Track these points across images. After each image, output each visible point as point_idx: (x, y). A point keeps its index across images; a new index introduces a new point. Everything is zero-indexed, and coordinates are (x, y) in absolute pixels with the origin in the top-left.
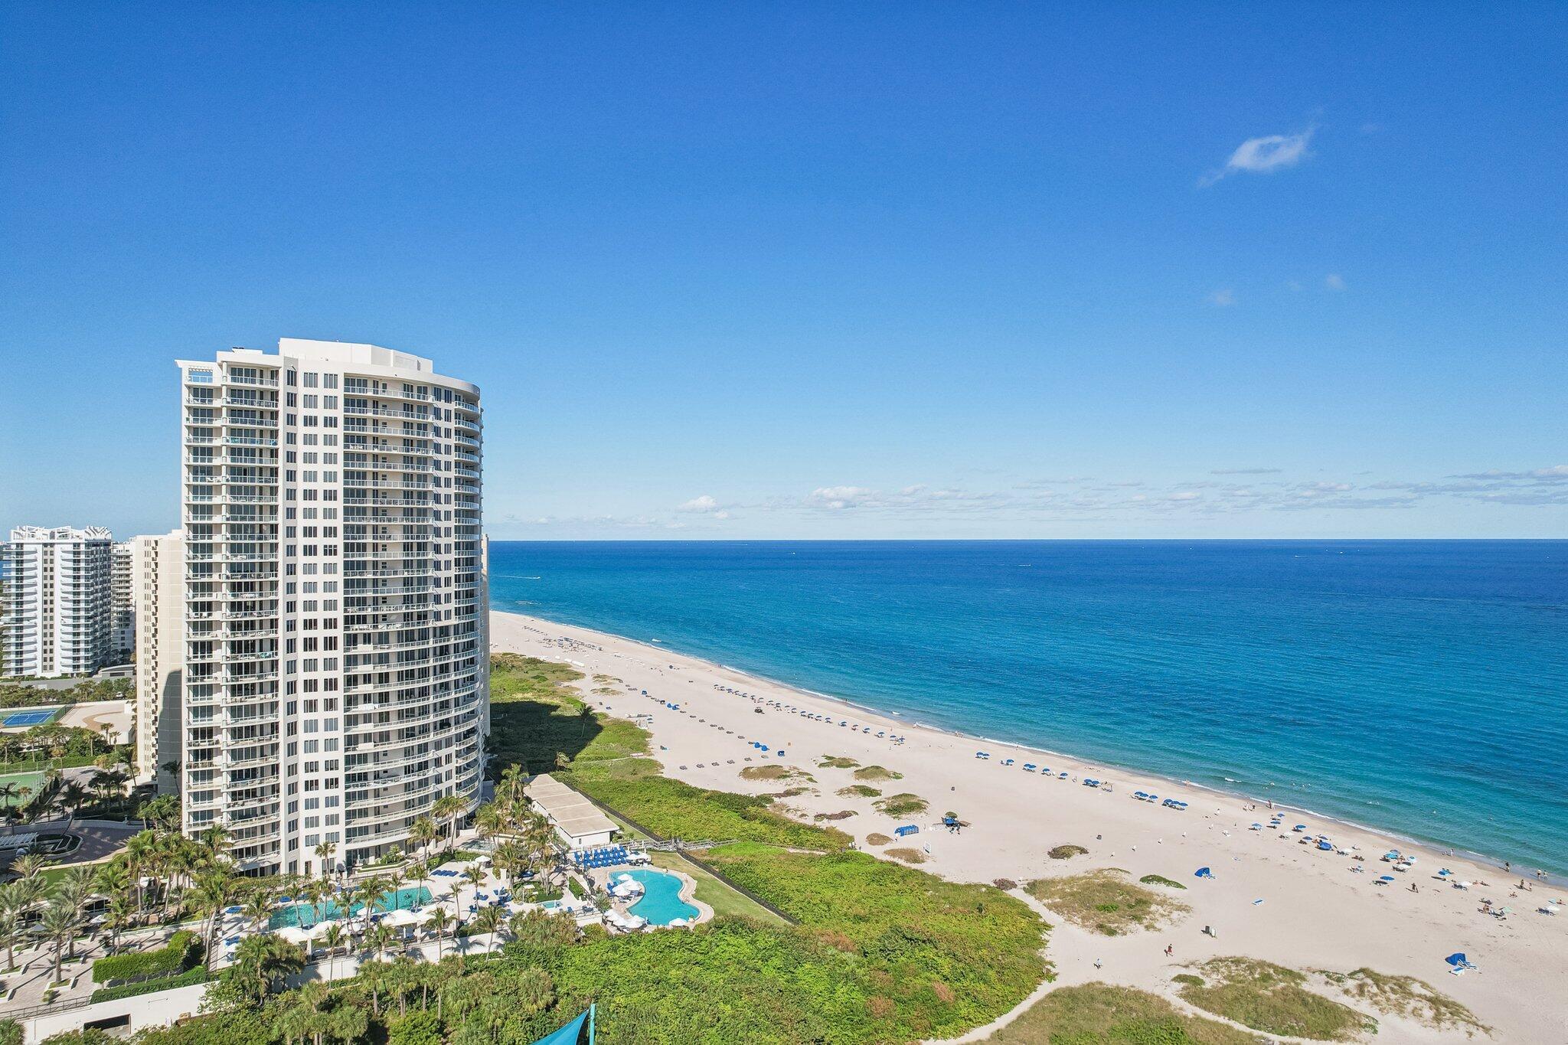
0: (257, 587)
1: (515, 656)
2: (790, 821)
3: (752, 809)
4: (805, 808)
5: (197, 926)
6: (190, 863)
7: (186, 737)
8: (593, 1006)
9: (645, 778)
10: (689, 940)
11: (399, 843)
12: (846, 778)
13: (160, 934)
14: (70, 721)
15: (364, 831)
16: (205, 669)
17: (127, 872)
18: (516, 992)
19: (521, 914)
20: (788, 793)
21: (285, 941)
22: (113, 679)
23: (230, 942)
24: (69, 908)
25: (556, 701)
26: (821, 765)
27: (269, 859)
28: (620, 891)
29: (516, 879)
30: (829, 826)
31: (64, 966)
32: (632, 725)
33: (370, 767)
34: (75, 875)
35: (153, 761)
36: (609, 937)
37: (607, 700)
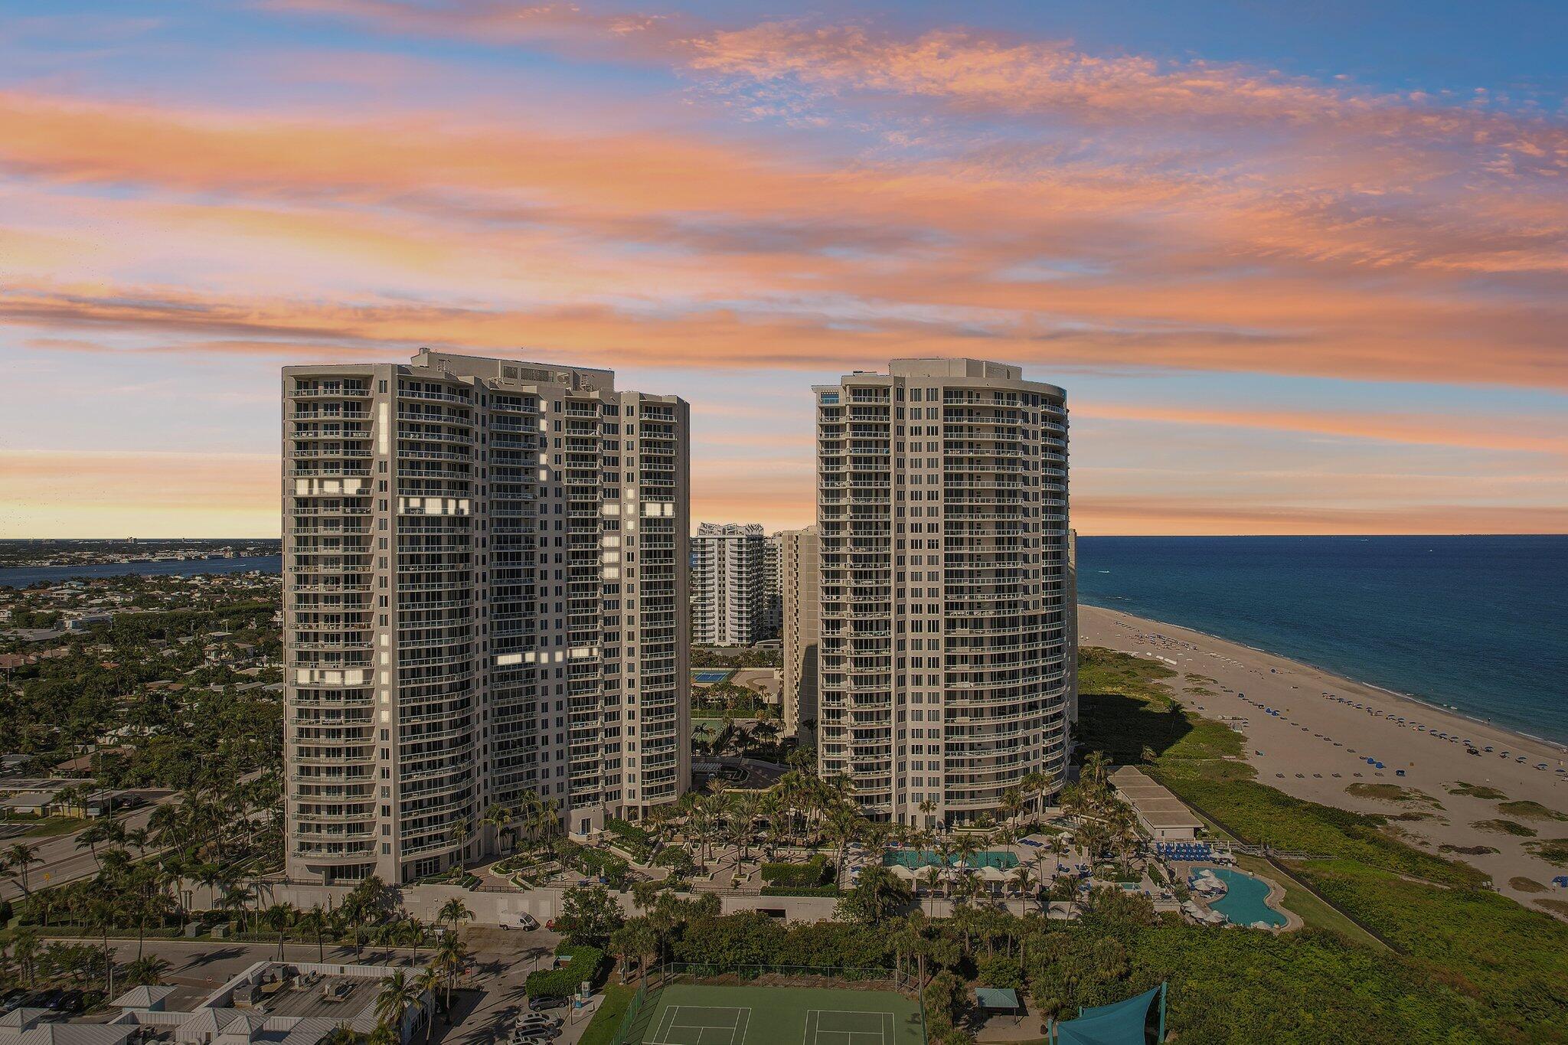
0: (874, 575)
1: (1105, 650)
2: (1406, 847)
3: (1359, 828)
4: (1426, 835)
5: (831, 853)
6: (825, 801)
7: (821, 698)
8: (1164, 984)
9: (1237, 781)
10: (1272, 944)
11: (992, 810)
12: (1487, 810)
13: (805, 854)
14: (738, 681)
15: (961, 795)
16: (834, 643)
17: (781, 800)
18: (1091, 956)
19: (1099, 888)
20: (1406, 817)
21: (896, 876)
22: (766, 651)
23: (854, 869)
24: (744, 820)
25: (1146, 697)
26: (1453, 792)
27: (882, 808)
28: (1201, 885)
29: (1096, 859)
30: (1457, 859)
31: (743, 865)
32: (1225, 727)
33: (966, 738)
34: (747, 796)
35: (796, 719)
36: (1185, 925)
37: (1199, 700)
